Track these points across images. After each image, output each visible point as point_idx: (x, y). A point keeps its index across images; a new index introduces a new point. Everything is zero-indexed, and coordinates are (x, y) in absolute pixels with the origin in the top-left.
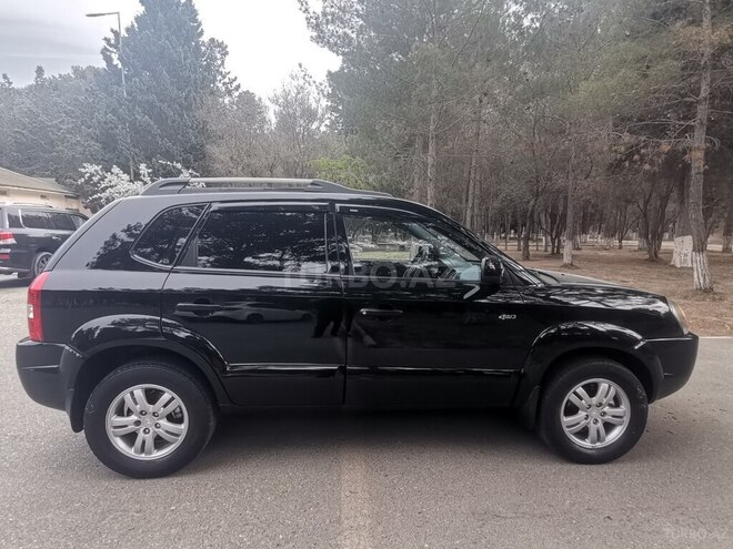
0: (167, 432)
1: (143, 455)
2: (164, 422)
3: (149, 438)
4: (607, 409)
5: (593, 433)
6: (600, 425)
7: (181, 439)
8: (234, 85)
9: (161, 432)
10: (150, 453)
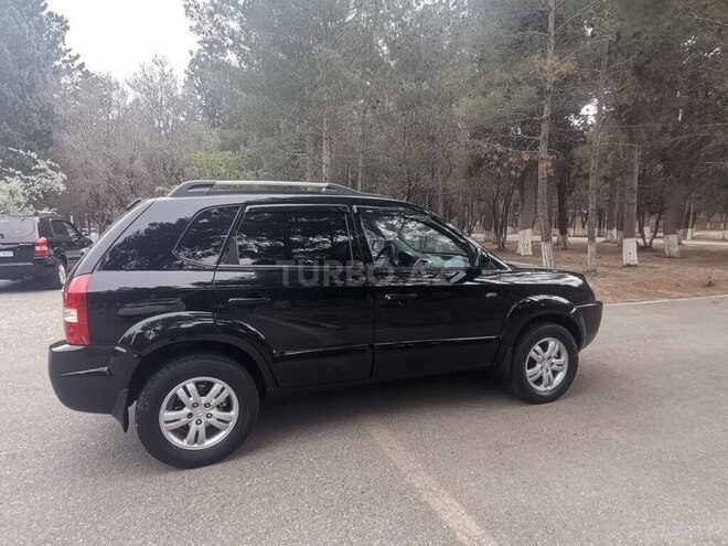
0: (219, 420)
1: (196, 445)
2: (215, 412)
3: (202, 428)
4: (554, 360)
5: (545, 380)
6: (550, 372)
7: (232, 425)
8: (77, 63)
9: (213, 421)
10: (203, 442)
